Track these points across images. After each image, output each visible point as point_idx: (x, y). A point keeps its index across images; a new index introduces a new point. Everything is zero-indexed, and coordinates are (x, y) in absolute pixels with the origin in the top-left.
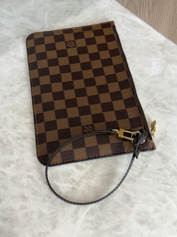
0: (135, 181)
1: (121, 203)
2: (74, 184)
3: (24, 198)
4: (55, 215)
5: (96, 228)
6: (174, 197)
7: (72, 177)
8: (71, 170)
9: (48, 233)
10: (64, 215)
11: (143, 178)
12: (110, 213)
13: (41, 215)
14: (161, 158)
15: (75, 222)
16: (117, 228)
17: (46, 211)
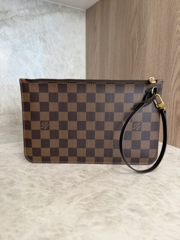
0: (127, 187)
1: (114, 197)
2: (75, 183)
3: (32, 186)
4: (53, 197)
5: (87, 209)
6: (164, 198)
7: (75, 180)
8: (76, 177)
9: (42, 207)
10: (60, 199)
11: (134, 186)
12: (102, 202)
13: (41, 196)
14: (150, 178)
15: (69, 203)
16: (108, 211)
17: (46, 195)
